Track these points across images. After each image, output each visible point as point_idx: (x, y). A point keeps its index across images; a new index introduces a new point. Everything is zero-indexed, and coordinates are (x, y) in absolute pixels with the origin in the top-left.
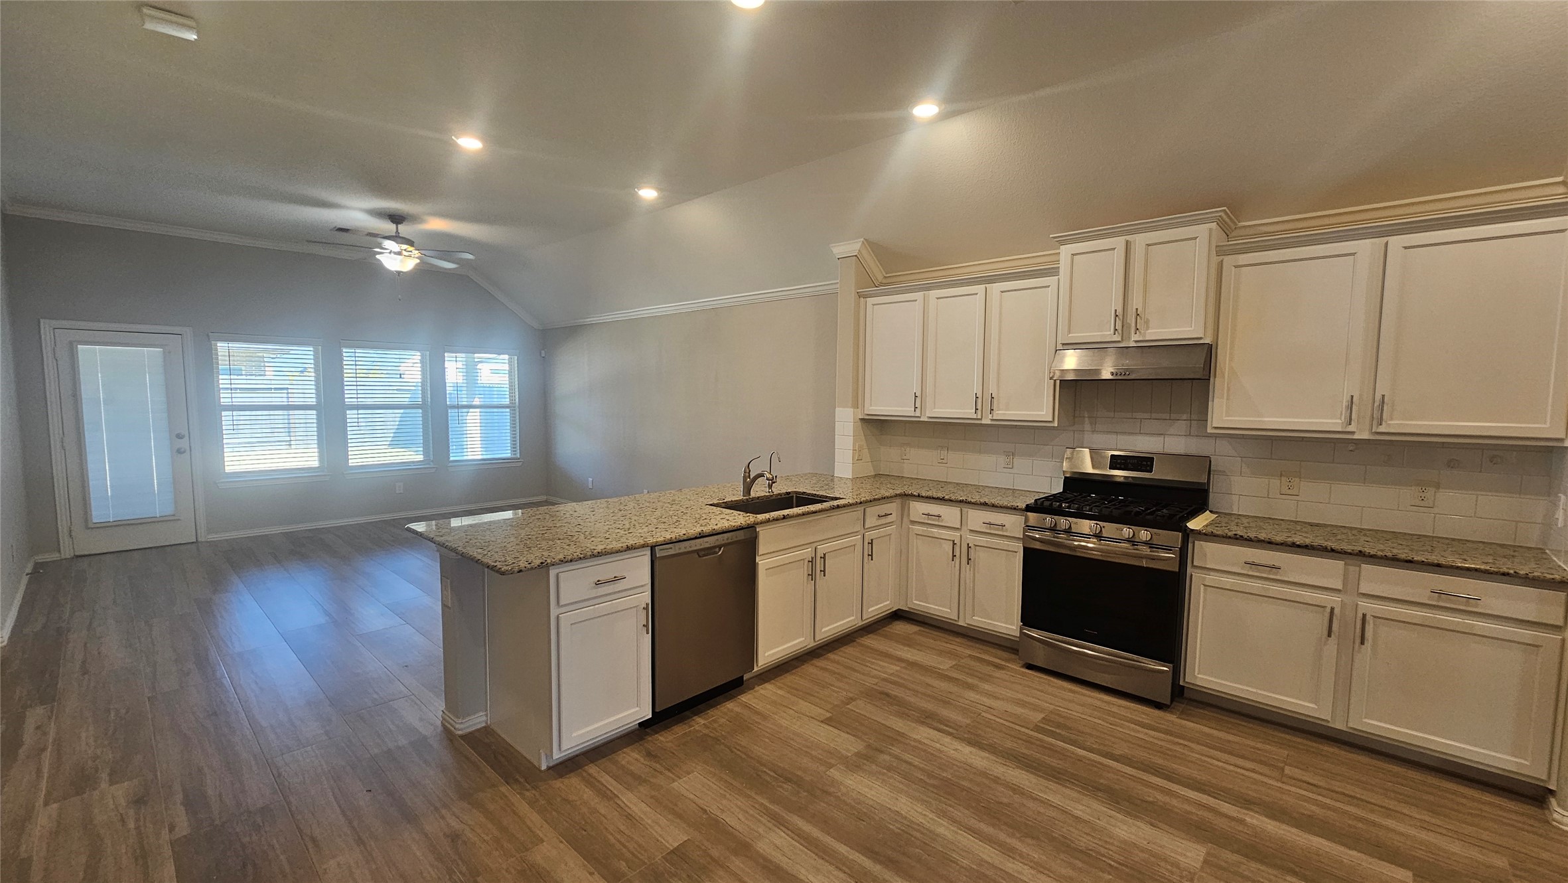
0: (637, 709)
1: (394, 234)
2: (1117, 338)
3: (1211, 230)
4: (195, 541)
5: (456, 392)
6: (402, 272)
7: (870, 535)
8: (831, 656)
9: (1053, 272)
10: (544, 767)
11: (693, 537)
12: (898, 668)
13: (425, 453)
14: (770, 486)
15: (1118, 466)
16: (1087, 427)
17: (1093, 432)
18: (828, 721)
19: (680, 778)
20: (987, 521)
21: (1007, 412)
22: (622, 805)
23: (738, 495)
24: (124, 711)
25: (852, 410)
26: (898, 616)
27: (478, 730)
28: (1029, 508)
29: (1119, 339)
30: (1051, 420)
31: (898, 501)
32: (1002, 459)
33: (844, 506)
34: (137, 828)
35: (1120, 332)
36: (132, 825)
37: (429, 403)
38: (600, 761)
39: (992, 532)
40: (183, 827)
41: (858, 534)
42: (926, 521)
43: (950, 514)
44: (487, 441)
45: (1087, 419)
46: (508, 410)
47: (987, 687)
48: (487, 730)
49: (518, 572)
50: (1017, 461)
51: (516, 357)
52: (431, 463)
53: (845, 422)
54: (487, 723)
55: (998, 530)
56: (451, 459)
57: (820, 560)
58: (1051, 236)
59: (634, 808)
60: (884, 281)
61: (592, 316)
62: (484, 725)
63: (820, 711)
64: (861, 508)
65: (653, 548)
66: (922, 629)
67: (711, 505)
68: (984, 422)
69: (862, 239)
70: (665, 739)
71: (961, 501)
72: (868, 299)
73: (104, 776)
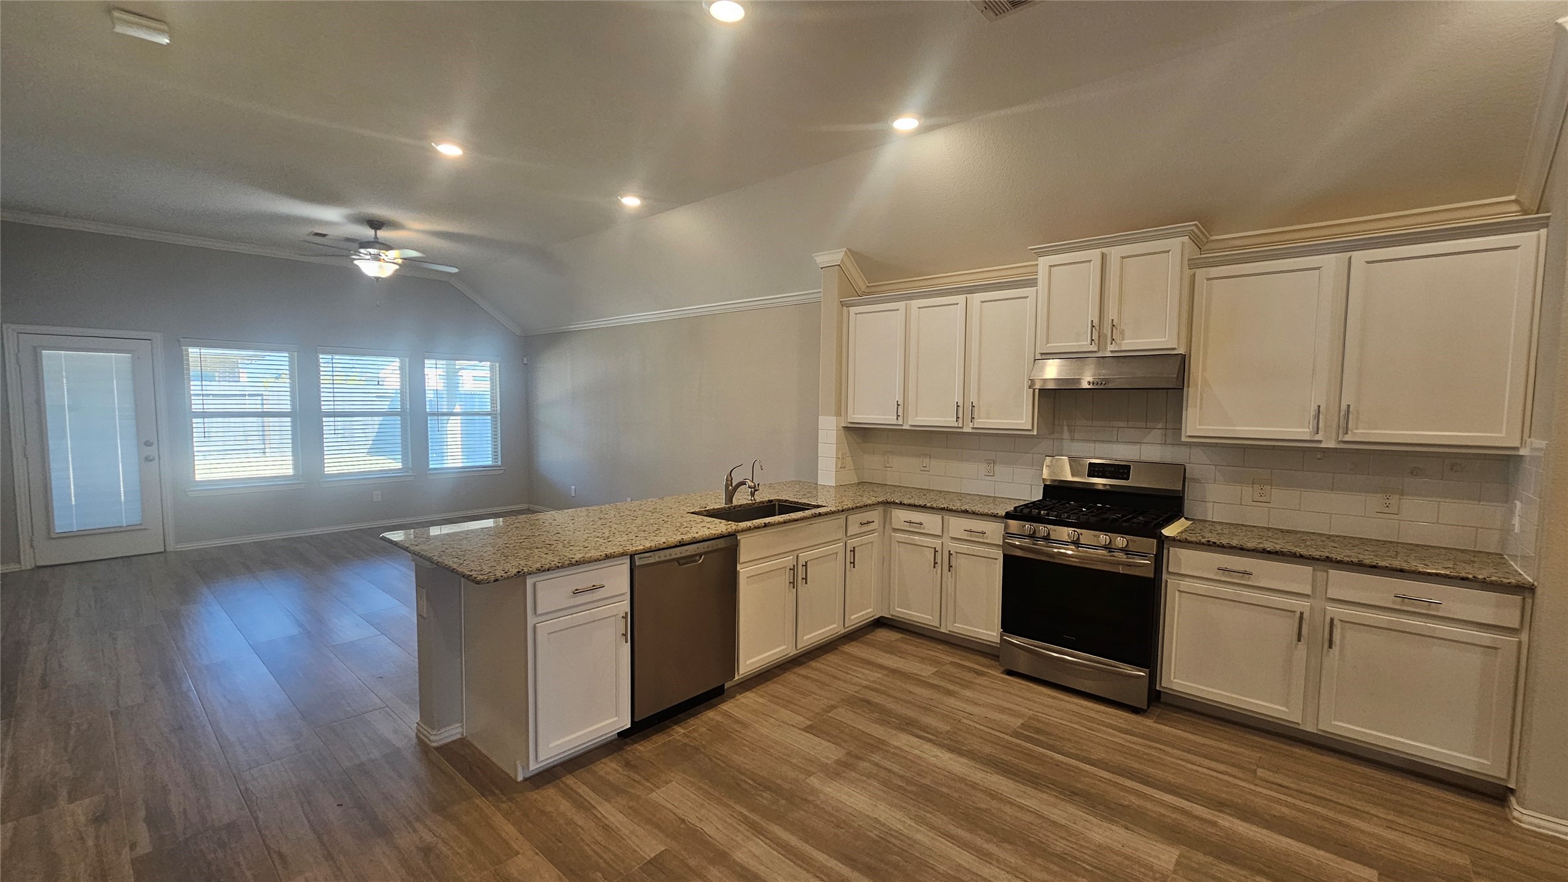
0: (616, 718)
1: (373, 240)
2: (1094, 348)
3: (1183, 243)
4: (163, 550)
5: (436, 399)
6: (381, 278)
7: (851, 543)
8: (813, 664)
9: (1032, 283)
10: (520, 778)
11: (672, 545)
12: (880, 676)
13: (404, 461)
14: (753, 494)
15: (1096, 474)
16: (1066, 435)
17: (1072, 440)
18: (808, 729)
19: (658, 788)
20: (968, 529)
21: (990, 420)
22: (599, 816)
23: (720, 503)
24: (85, 726)
25: (835, 418)
26: (880, 623)
27: (453, 742)
28: (1008, 516)
29: (1096, 349)
30: (1030, 428)
31: (881, 509)
32: (983, 467)
33: (826, 514)
34: (97, 846)
35: (1097, 342)
36: (90, 843)
37: (408, 411)
38: (577, 772)
39: (973, 539)
40: (145, 845)
41: (840, 541)
42: (908, 529)
43: (931, 521)
44: (468, 450)
45: (1066, 428)
46: (489, 417)
47: (968, 693)
48: (462, 742)
49: (494, 581)
50: (999, 469)
51: (498, 364)
52: (410, 471)
53: (829, 430)
54: (462, 735)
55: (978, 537)
56: (431, 466)
57: (802, 568)
58: (1029, 248)
59: (612, 819)
60: (867, 291)
61: (576, 323)
62: (459, 736)
63: (801, 719)
64: (843, 516)
65: (632, 557)
66: (904, 636)
67: (693, 513)
68: (965, 430)
69: (845, 249)
70: (644, 749)
71: (943, 509)
72: (850, 308)
73: (64, 793)
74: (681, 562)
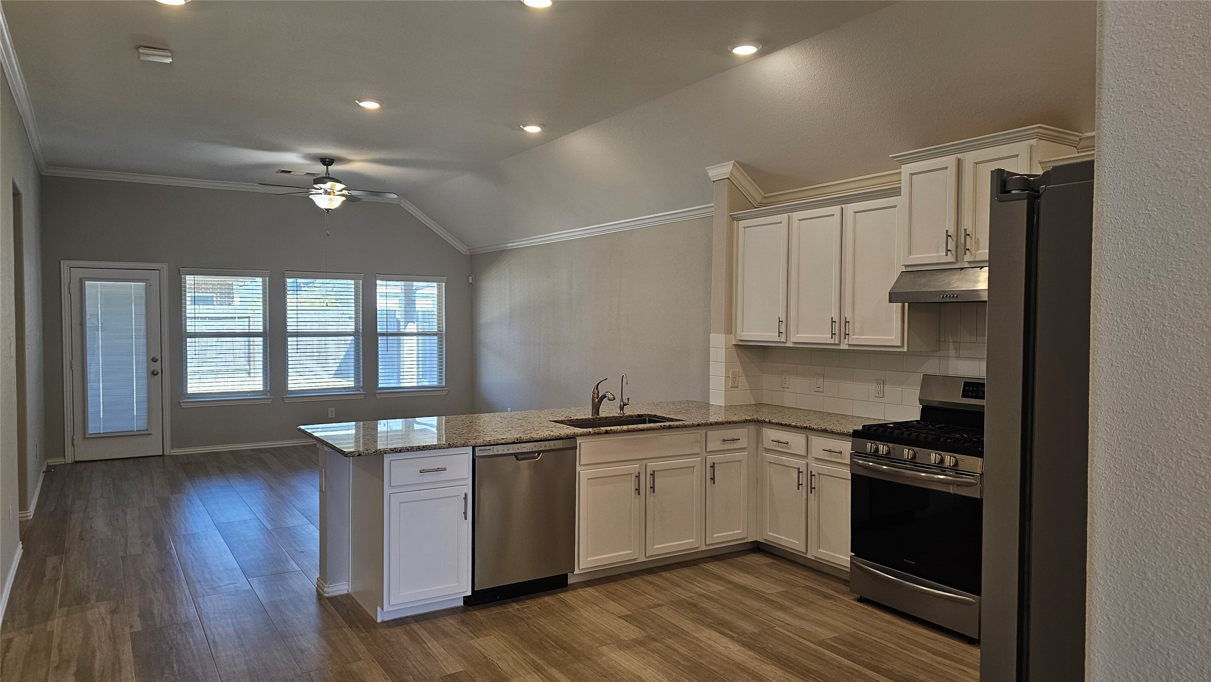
0: (457, 584)
1: (325, 176)
2: (950, 258)
3: (1031, 146)
4: (162, 454)
5: (385, 316)
6: (330, 209)
7: (711, 458)
9: (896, 192)
10: (379, 620)
11: (510, 441)
12: (721, 588)
13: (357, 380)
14: (622, 408)
15: (970, 394)
18: (625, 618)
19: (478, 638)
20: (828, 449)
21: (861, 337)
22: (426, 647)
23: (586, 413)
24: (106, 563)
25: (724, 335)
26: (758, 548)
27: (341, 596)
28: (856, 434)
29: (953, 260)
30: (899, 344)
31: (752, 428)
32: (872, 388)
33: (678, 427)
34: (112, 624)
35: (953, 252)
36: (108, 622)
37: (361, 331)
38: (423, 622)
39: (833, 459)
40: (138, 626)
41: (698, 456)
42: (777, 449)
43: (797, 440)
46: (436, 337)
47: (801, 610)
48: (347, 596)
49: (358, 456)
51: (444, 284)
52: (361, 389)
53: (719, 345)
54: (348, 591)
55: (836, 457)
56: (380, 386)
57: (651, 477)
58: (890, 156)
59: (435, 650)
60: (764, 201)
61: (512, 241)
62: (346, 592)
63: (625, 610)
64: (702, 431)
65: (474, 448)
69: (733, 162)
70: (480, 615)
71: (805, 428)
72: (740, 222)
73: (93, 597)
74: (520, 457)
